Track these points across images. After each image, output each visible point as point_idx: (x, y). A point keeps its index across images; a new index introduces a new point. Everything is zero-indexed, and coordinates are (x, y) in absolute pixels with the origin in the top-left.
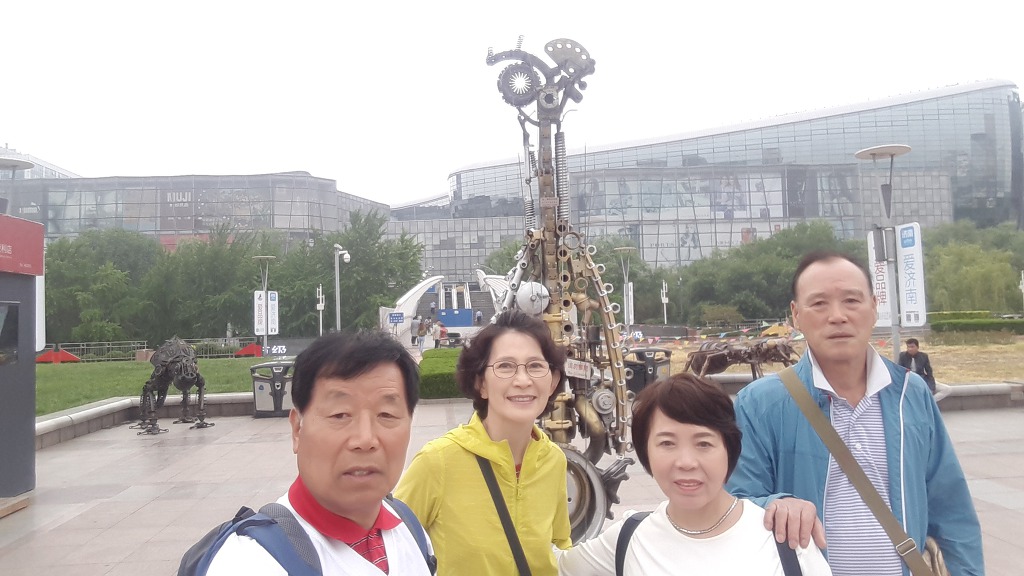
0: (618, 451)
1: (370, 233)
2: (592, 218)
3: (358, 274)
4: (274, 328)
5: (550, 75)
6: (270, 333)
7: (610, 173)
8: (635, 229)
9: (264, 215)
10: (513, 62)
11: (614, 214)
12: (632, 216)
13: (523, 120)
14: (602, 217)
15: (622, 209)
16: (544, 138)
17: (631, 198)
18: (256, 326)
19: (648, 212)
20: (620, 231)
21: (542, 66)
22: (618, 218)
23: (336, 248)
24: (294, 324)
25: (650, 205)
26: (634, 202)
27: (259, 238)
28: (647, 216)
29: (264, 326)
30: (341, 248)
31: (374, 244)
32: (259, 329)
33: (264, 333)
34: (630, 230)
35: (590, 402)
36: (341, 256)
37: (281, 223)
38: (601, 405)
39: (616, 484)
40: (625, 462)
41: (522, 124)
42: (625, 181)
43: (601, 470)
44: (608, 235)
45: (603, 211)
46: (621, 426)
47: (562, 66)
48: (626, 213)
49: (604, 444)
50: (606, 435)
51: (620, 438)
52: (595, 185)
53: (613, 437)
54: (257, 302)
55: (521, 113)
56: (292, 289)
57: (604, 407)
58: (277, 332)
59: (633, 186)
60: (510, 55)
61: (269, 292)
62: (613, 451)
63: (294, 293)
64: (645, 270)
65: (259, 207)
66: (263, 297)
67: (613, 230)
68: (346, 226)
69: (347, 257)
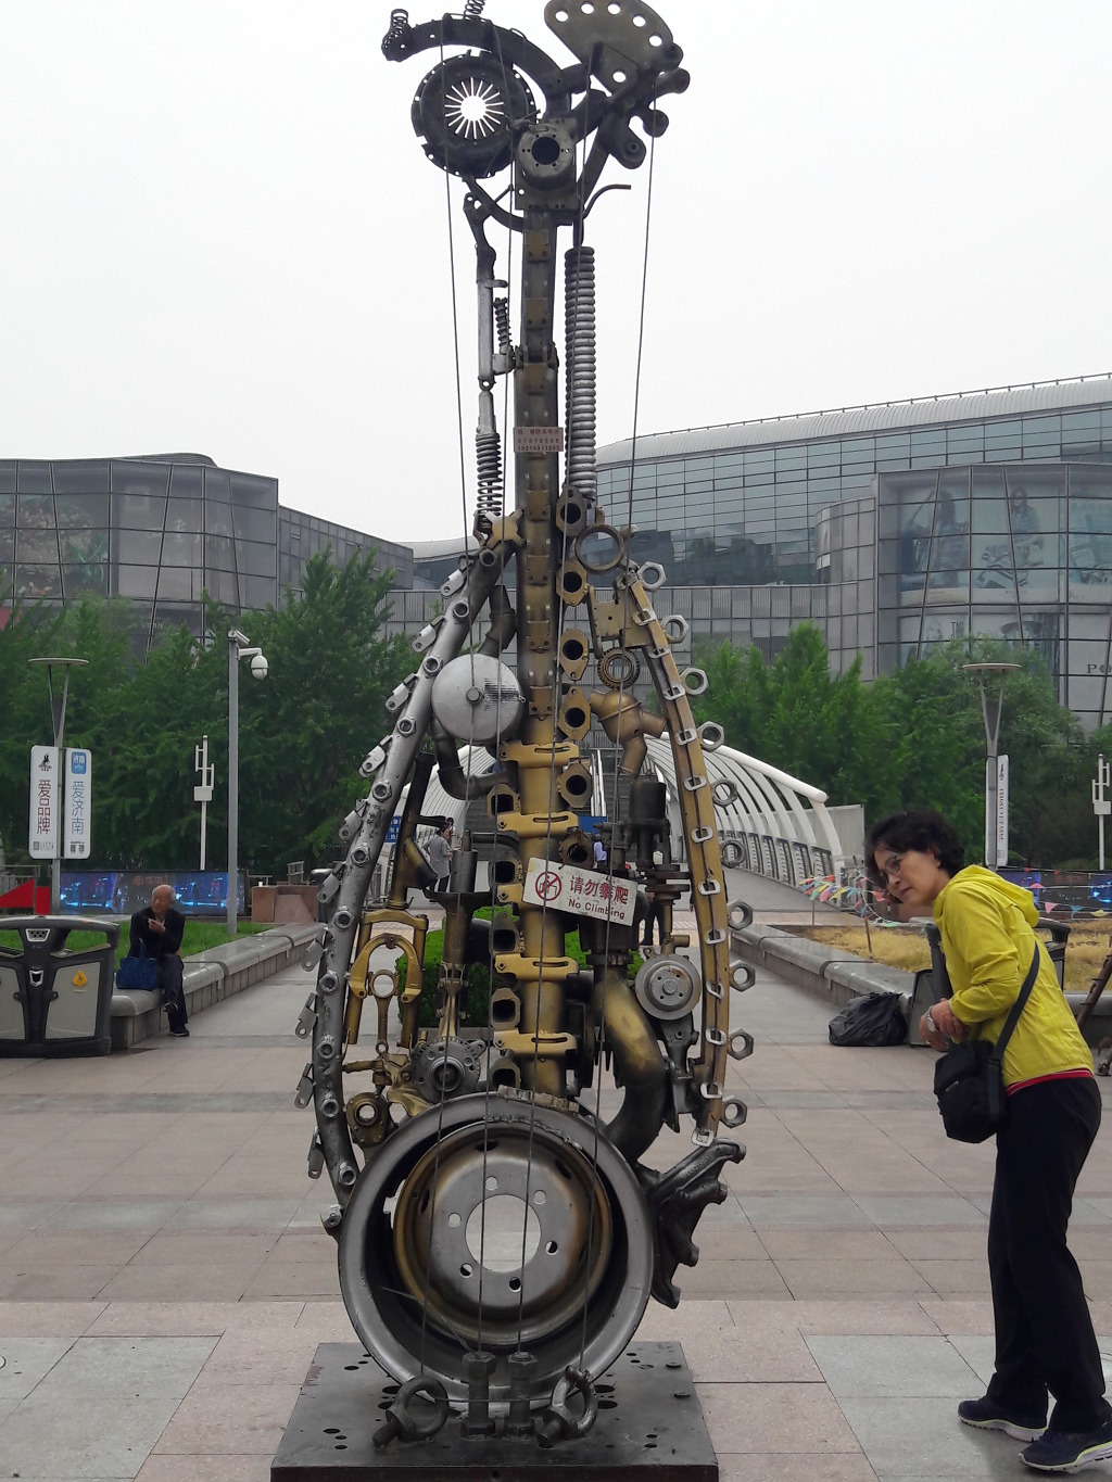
0: (702, 1125)
1: (351, 614)
2: (935, 595)
3: (319, 720)
4: (80, 842)
5: (559, 84)
6: (68, 855)
7: (987, 475)
8: (1049, 624)
9: (93, 565)
10: (454, 51)
11: (992, 585)
12: (1040, 590)
13: (480, 211)
14: (960, 593)
15: (1016, 572)
16: (538, 261)
17: (1038, 543)
18: (35, 835)
19: (1085, 580)
20: (1007, 628)
21: (538, 62)
22: (1004, 595)
23: (233, 641)
24: (152, 842)
25: (1090, 563)
26: (1049, 553)
27: (71, 621)
28: (1083, 592)
29: (52, 836)
30: (246, 640)
31: (361, 644)
32: (42, 844)
33: (52, 854)
34: (1036, 627)
35: (632, 989)
36: (245, 664)
37: (135, 585)
38: (657, 994)
39: (693, 1211)
40: (719, 1153)
41: (476, 223)
42: (1025, 498)
43: (656, 1174)
44: (972, 640)
45: (963, 576)
46: (709, 1055)
47: (594, 61)
48: (1024, 582)
49: (659, 1104)
50: (668, 1079)
51: (704, 1089)
52: (946, 510)
53: (687, 1084)
54: (37, 775)
55: (478, 193)
56: (150, 750)
57: (666, 1002)
58: (86, 854)
59: (1046, 512)
60: (447, 30)
61: (70, 751)
62: (687, 1121)
63: (152, 763)
64: (1067, 732)
65: (80, 542)
66: (54, 761)
67: (988, 628)
68: (290, 595)
69: (260, 662)
